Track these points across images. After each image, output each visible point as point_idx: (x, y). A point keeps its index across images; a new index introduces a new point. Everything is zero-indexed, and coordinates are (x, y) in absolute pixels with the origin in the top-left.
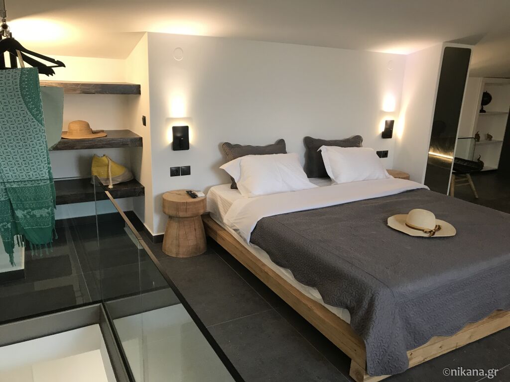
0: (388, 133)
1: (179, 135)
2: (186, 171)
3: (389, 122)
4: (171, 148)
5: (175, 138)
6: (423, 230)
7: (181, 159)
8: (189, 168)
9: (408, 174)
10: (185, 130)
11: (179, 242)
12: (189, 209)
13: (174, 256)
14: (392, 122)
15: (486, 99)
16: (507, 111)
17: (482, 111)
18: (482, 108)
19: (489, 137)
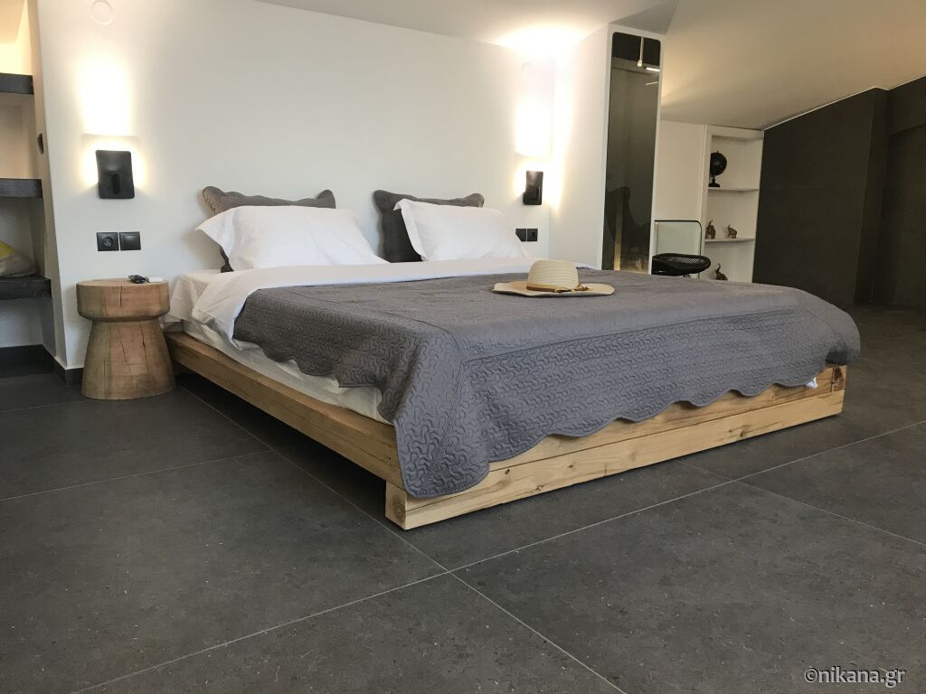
0: (533, 196)
1: (112, 168)
2: (131, 243)
3: (534, 176)
4: (95, 192)
5: (104, 174)
7: (117, 216)
8: (137, 235)
10: (125, 158)
11: (110, 370)
12: (127, 300)
13: (101, 397)
14: (540, 175)
15: (717, 163)
16: (757, 187)
17: (713, 184)
18: (714, 180)
19: (732, 233)
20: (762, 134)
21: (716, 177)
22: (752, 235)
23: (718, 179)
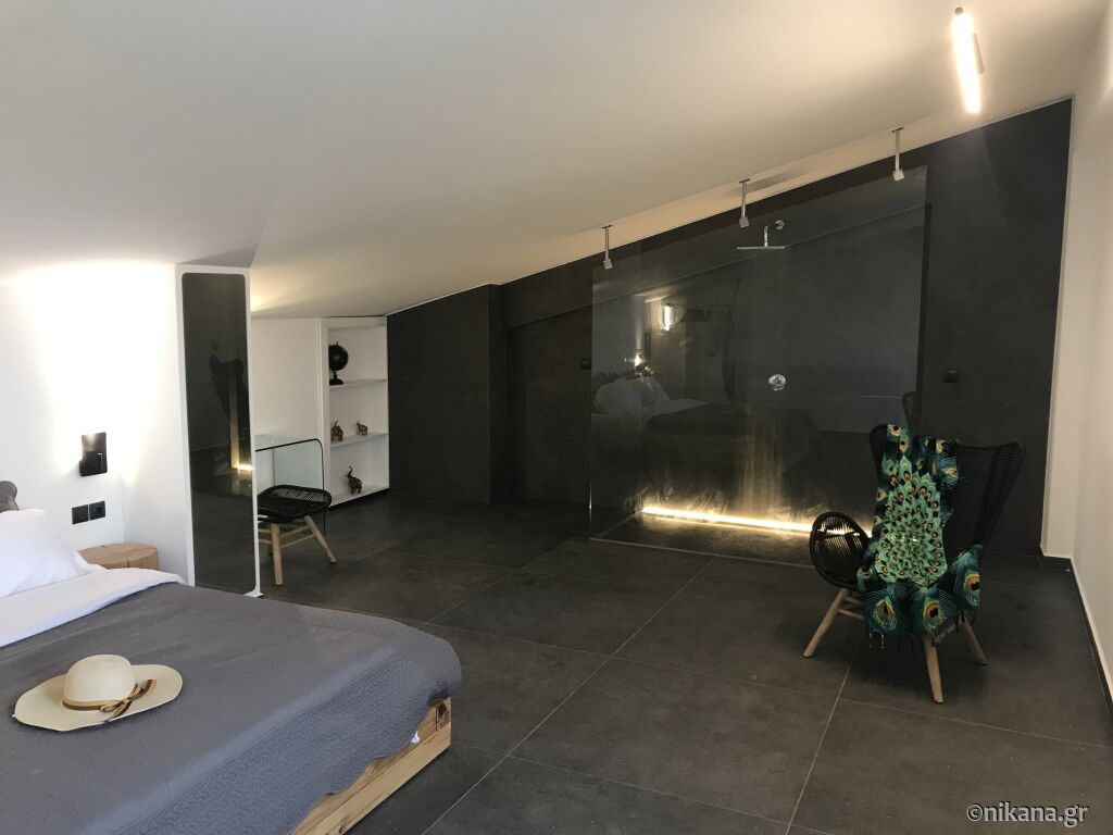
3: (92, 440)
6: (98, 708)
9: (154, 548)
14: (101, 438)
15: (337, 358)
16: (385, 377)
17: (335, 381)
18: (335, 376)
19: (362, 430)
20: (385, 320)
21: (338, 372)
22: (385, 430)
23: (341, 374)
